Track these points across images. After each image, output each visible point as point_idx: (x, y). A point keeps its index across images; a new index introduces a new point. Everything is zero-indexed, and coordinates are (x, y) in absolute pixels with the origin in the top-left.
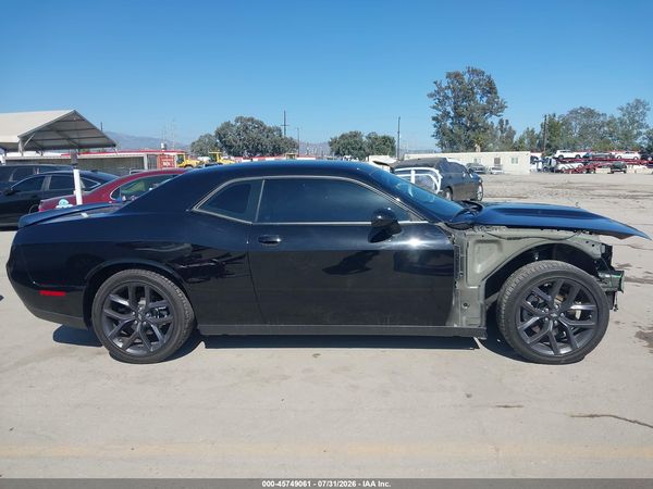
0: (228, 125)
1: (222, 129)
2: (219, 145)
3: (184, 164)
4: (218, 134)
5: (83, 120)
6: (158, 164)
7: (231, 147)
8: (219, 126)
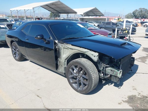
0: (136, 10)
1: (135, 11)
2: (133, 15)
3: (119, 20)
4: (133, 13)
5: (97, 9)
6: (110, 20)
7: (136, 16)
8: (134, 11)
